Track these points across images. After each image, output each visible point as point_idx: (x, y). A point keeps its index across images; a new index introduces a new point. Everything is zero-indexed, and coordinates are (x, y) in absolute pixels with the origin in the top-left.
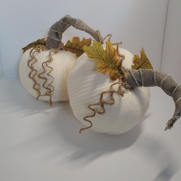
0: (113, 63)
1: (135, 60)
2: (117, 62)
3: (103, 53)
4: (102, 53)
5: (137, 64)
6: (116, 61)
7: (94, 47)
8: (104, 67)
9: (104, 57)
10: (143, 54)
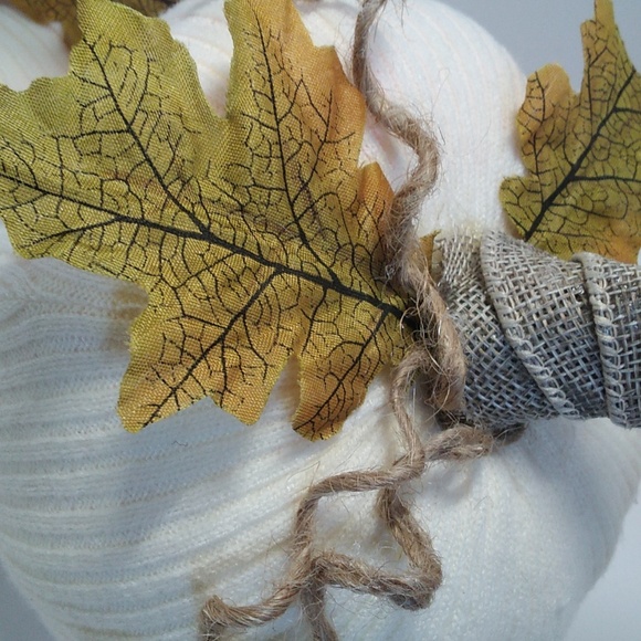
0: (322, 232)
1: (533, 125)
2: (359, 200)
3: (197, 149)
4: (185, 152)
5: (551, 158)
6: (347, 202)
7: (94, 93)
8: (213, 333)
9: (211, 186)
10: (600, 46)
